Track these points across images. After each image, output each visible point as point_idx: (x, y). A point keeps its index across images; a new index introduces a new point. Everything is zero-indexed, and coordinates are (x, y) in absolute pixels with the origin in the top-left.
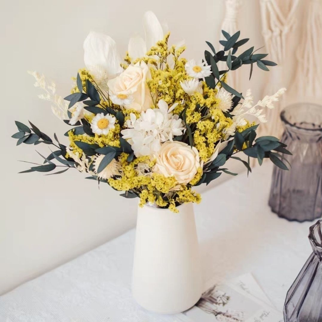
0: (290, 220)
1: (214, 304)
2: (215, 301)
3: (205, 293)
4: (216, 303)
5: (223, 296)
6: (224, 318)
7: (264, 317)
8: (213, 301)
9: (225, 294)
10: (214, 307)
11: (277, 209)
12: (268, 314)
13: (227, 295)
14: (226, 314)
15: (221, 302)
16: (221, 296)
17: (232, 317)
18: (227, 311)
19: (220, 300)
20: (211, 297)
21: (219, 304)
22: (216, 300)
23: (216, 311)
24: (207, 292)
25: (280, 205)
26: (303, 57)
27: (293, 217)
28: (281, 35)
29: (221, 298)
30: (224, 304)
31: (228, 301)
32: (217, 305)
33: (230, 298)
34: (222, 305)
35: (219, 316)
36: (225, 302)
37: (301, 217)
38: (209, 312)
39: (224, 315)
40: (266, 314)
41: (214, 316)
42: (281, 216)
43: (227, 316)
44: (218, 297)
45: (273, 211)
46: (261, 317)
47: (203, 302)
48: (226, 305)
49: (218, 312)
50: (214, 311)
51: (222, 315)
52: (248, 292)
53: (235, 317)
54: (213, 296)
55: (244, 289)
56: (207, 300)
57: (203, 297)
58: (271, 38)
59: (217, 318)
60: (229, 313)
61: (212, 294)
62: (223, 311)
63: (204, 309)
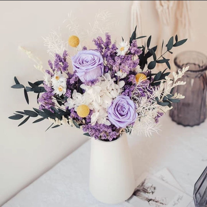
0: (185, 126)
1: (147, 193)
2: (147, 191)
3: (139, 185)
4: (148, 193)
5: (151, 187)
6: (154, 203)
7: (179, 200)
8: (145, 191)
9: (152, 185)
10: (146, 195)
11: (176, 119)
12: (182, 198)
13: (154, 186)
14: (155, 200)
15: (150, 191)
16: (150, 187)
17: (159, 202)
18: (155, 198)
19: (149, 190)
20: (143, 188)
21: (150, 193)
22: (147, 190)
23: (148, 198)
24: (141, 185)
25: (178, 115)
27: (186, 124)
28: (168, 8)
29: (150, 188)
30: (153, 193)
31: (155, 190)
32: (149, 194)
33: (156, 188)
34: (151, 193)
35: (150, 202)
36: (153, 191)
37: (191, 124)
38: (144, 200)
39: (154, 201)
40: (181, 198)
41: (147, 202)
42: (179, 123)
43: (156, 202)
44: (148, 188)
45: (173, 120)
46: (178, 200)
47: (139, 192)
48: (154, 194)
49: (150, 199)
50: (147, 198)
51: (152, 201)
52: (167, 182)
53: (161, 202)
54: (145, 188)
55: (163, 180)
56: (141, 191)
57: (138, 188)
58: (162, 11)
59: (149, 204)
60: (157, 200)
61: (144, 186)
62: (153, 198)
63: (141, 198)
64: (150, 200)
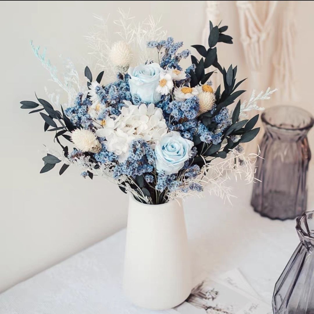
0: (272, 219)
1: (204, 299)
2: (205, 297)
3: (194, 289)
4: (206, 298)
5: (212, 291)
6: (214, 311)
7: (252, 310)
8: (202, 296)
9: (214, 289)
10: (204, 302)
11: (259, 208)
12: (257, 306)
13: (215, 290)
14: (216, 308)
15: (210, 297)
16: (210, 291)
17: (222, 310)
18: (217, 305)
19: (209, 295)
20: (200, 292)
21: (209, 299)
22: (205, 295)
23: (206, 305)
24: (196, 288)
25: (263, 204)
26: (279, 64)
27: (275, 216)
28: (258, 41)
29: (210, 293)
30: (213, 299)
31: (217, 296)
32: (207, 300)
33: (219, 293)
34: (211, 299)
35: (209, 310)
36: (214, 297)
37: (282, 216)
38: (200, 307)
39: (214, 309)
40: (255, 306)
41: (205, 310)
42: (263, 215)
43: (218, 310)
44: (206, 293)
45: (256, 210)
46: (250, 309)
47: (193, 298)
48: (215, 300)
49: (208, 306)
50: (204, 305)
51: (212, 309)
52: (236, 287)
53: (225, 310)
54: (202, 292)
55: (232, 284)
56: (197, 296)
57: (193, 293)
58: (249, 45)
59: (207, 312)
60: (219, 307)
61: (201, 290)
62: (213, 305)
63: (194, 304)
64: (210, 307)
